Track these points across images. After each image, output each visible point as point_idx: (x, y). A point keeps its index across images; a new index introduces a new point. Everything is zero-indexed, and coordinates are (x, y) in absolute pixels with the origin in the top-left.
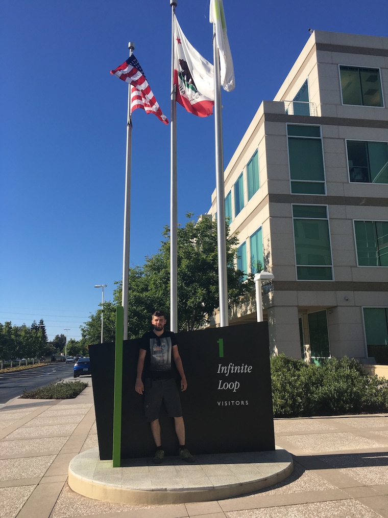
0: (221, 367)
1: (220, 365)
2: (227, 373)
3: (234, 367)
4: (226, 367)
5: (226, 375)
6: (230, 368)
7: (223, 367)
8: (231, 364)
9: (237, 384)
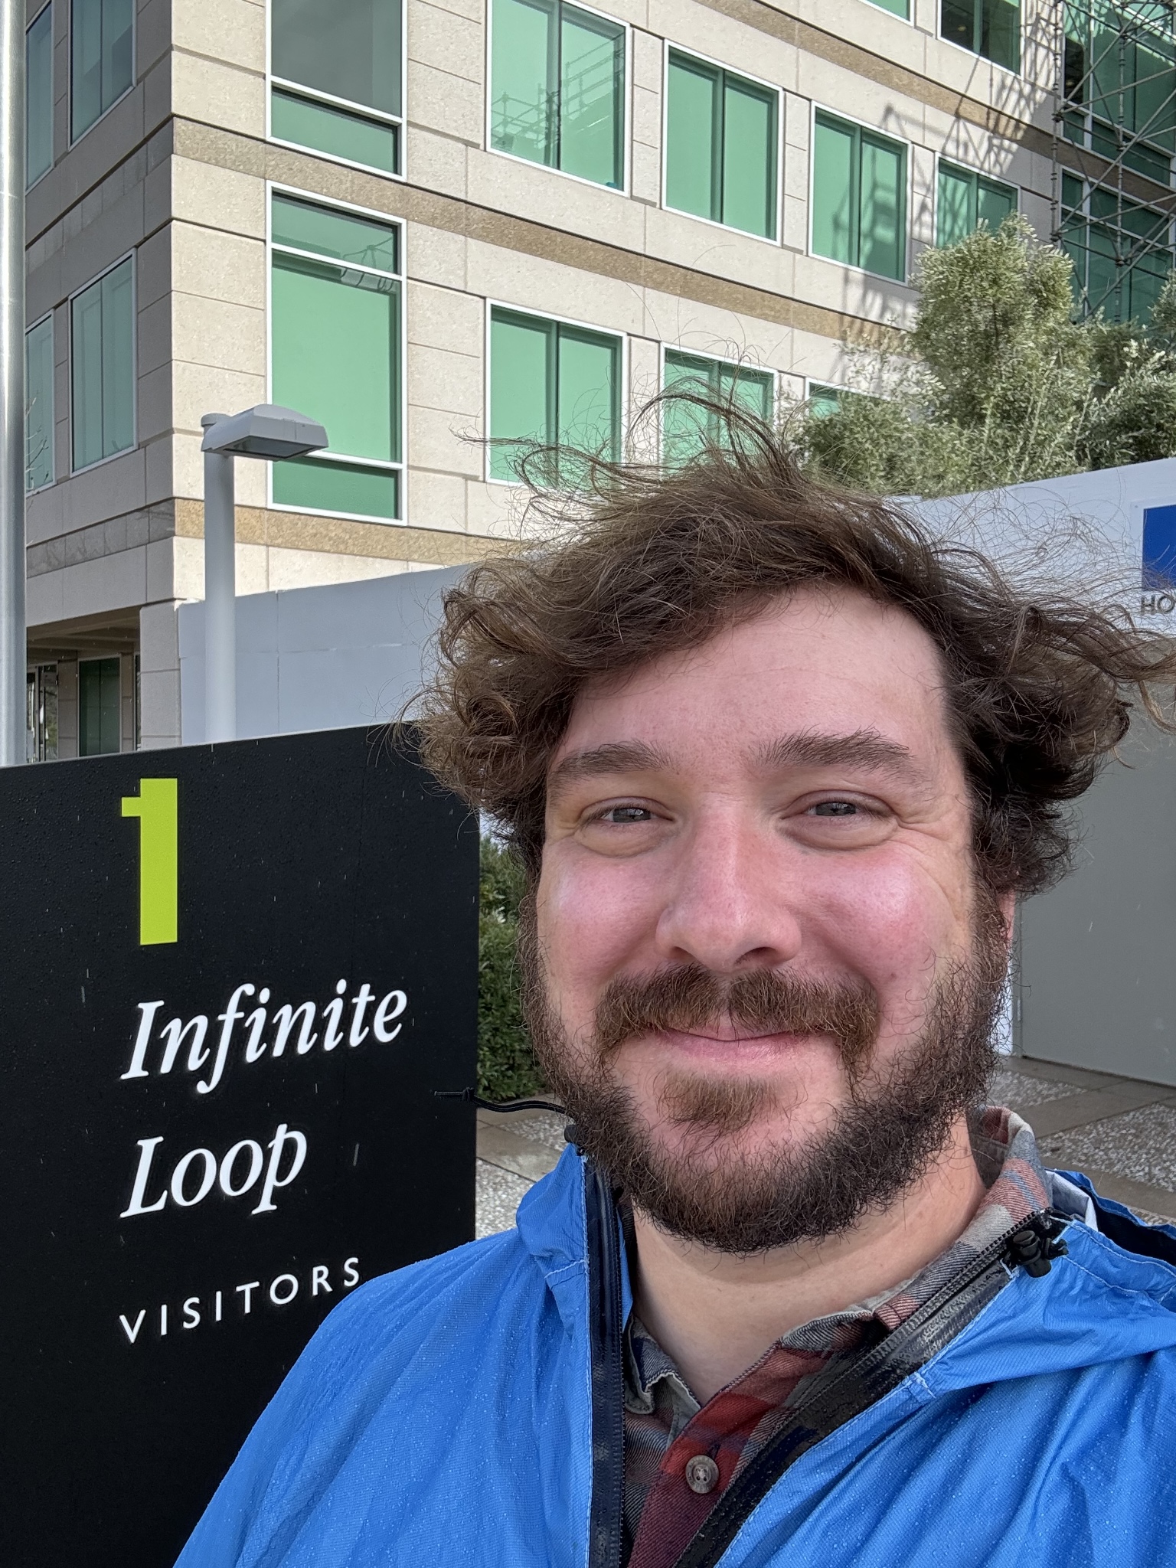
1: (149, 1009)
2: (205, 1072)
3: (272, 1008)
4: (202, 1022)
5: (202, 1088)
6: (238, 1023)
7: (175, 1025)
8: (249, 989)
9: (290, 1147)
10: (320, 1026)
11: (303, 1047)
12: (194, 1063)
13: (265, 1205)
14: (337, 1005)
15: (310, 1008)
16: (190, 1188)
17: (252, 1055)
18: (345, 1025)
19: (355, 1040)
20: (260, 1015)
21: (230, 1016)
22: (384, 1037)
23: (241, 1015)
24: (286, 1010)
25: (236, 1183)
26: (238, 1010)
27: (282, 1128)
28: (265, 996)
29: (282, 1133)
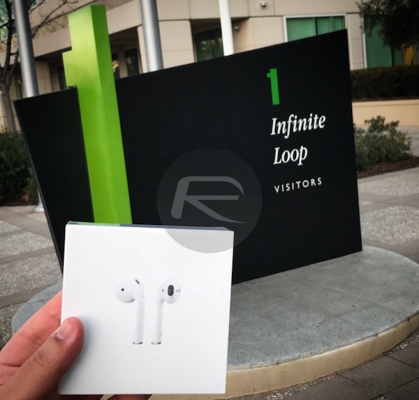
0: (276, 123)
1: (274, 120)
2: (286, 134)
3: (298, 120)
4: (284, 123)
5: (286, 137)
6: (291, 123)
7: (279, 123)
8: (293, 115)
9: (304, 151)
10: (307, 124)
11: (305, 129)
12: (284, 132)
13: (300, 164)
14: (310, 120)
15: (305, 120)
16: (286, 159)
17: (295, 130)
18: (313, 124)
19: (315, 127)
20: (295, 122)
21: (290, 121)
22: (321, 127)
23: (292, 121)
24: (300, 120)
25: (294, 158)
27: (302, 147)
28: (296, 117)
29: (302, 148)
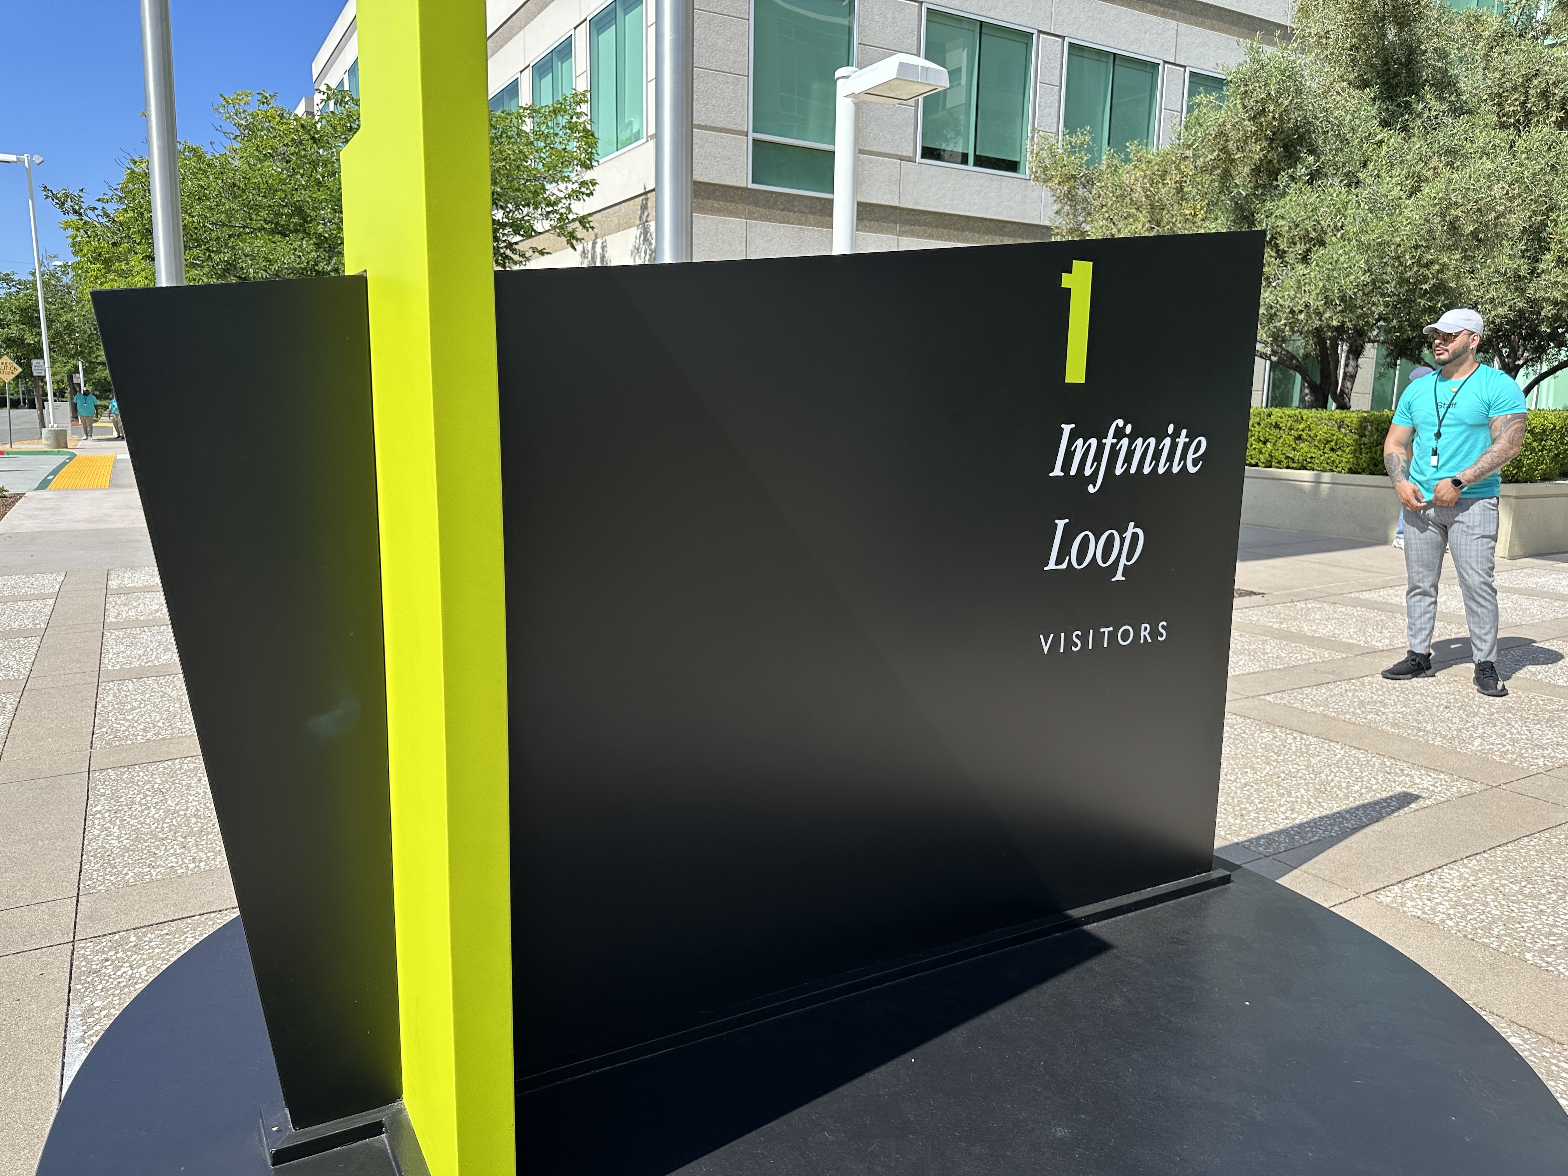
0: (1072, 438)
1: (1067, 428)
2: (1093, 478)
3: (1132, 438)
4: (1094, 442)
5: (1091, 489)
6: (1113, 446)
7: (1080, 441)
8: (1120, 422)
9: (1135, 536)
10: (1157, 455)
11: (1147, 470)
12: (1088, 472)
13: (1119, 577)
14: (1167, 441)
15: (1152, 442)
16: (1080, 559)
17: (1119, 471)
18: (1171, 456)
19: (1176, 469)
20: (1125, 442)
21: (1109, 441)
22: (1192, 470)
23: (1115, 441)
24: (1140, 441)
25: (1106, 557)
26: (1113, 438)
27: (1132, 524)
28: (1128, 429)
29: (1131, 529)
